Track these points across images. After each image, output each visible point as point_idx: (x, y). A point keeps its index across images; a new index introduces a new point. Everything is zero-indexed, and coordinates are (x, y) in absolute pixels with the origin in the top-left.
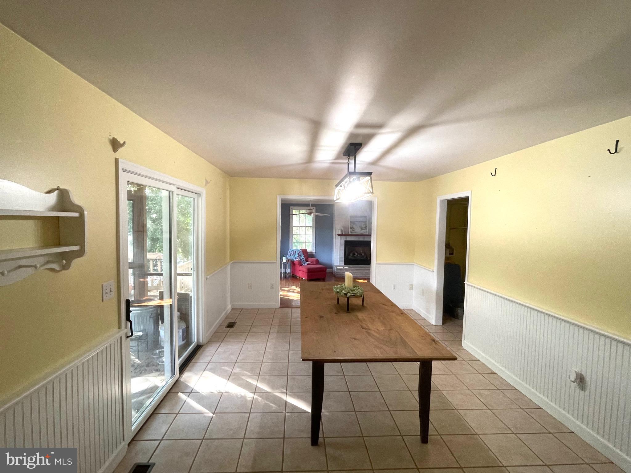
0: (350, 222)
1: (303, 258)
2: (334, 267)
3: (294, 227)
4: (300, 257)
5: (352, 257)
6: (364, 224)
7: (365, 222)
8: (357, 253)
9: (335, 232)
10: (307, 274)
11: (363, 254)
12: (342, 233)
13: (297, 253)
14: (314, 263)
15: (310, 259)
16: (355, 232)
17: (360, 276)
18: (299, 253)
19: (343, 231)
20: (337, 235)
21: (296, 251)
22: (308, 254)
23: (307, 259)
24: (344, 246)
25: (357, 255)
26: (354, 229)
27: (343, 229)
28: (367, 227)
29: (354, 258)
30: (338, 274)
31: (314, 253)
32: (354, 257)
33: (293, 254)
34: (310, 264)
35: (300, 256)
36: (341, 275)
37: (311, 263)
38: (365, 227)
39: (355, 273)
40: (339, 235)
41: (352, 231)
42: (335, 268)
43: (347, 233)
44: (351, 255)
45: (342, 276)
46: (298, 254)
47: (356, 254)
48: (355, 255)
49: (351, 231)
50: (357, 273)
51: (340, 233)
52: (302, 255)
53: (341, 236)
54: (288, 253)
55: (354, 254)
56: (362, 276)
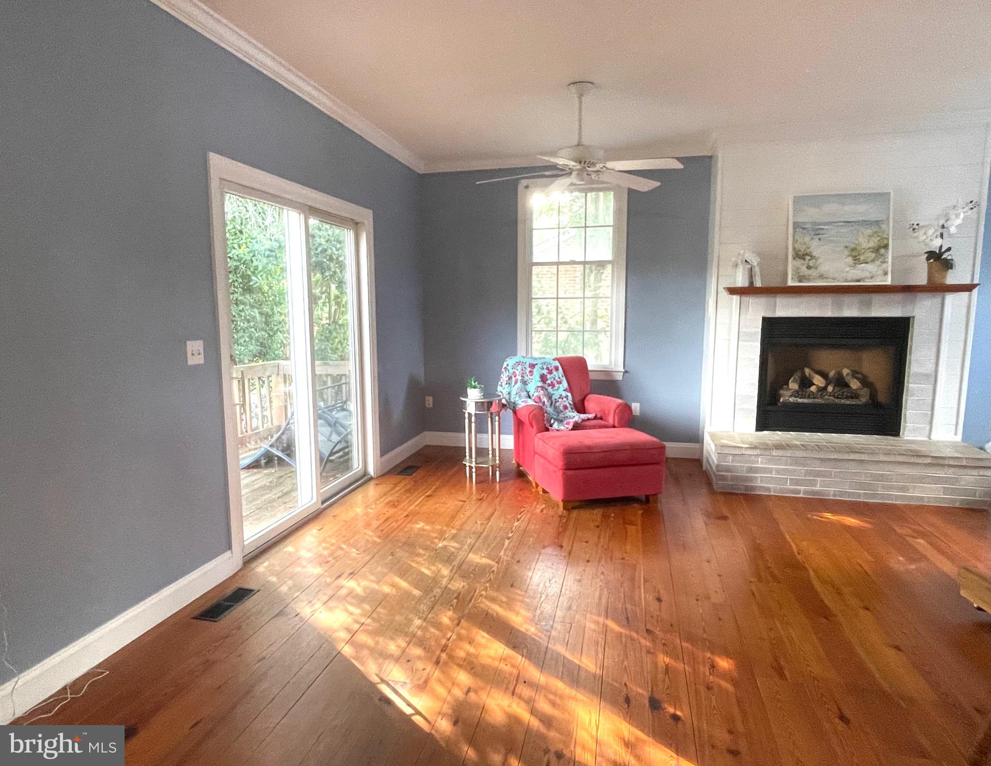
0: (796, 225)
1: (564, 394)
2: (707, 439)
3: (535, 270)
4: (550, 389)
5: (796, 394)
6: (869, 231)
7: (877, 223)
8: (824, 375)
9: (714, 280)
10: (560, 473)
11: (855, 384)
12: (751, 283)
13: (537, 372)
14: (611, 421)
15: (595, 403)
16: (822, 277)
17: (842, 493)
18: (545, 372)
19: (757, 270)
20: (724, 295)
21: (532, 366)
22: (592, 376)
23: (583, 400)
24: (758, 345)
25: (825, 388)
26: (812, 257)
27: (755, 261)
28: (886, 247)
29: (806, 401)
30: (723, 478)
31: (619, 377)
32: (812, 395)
33: (519, 378)
34: (588, 423)
35: (552, 385)
36: (737, 478)
37: (595, 418)
38: (876, 250)
39: (818, 474)
40: (732, 291)
41: (804, 269)
42: (710, 447)
43: (775, 283)
44: (793, 385)
45: (747, 488)
46: (543, 378)
47: (818, 381)
48: (813, 389)
49: (797, 270)
50: (824, 476)
51: (741, 281)
52: (560, 383)
53: (745, 299)
54: (501, 373)
55: (806, 383)
56: (850, 494)
